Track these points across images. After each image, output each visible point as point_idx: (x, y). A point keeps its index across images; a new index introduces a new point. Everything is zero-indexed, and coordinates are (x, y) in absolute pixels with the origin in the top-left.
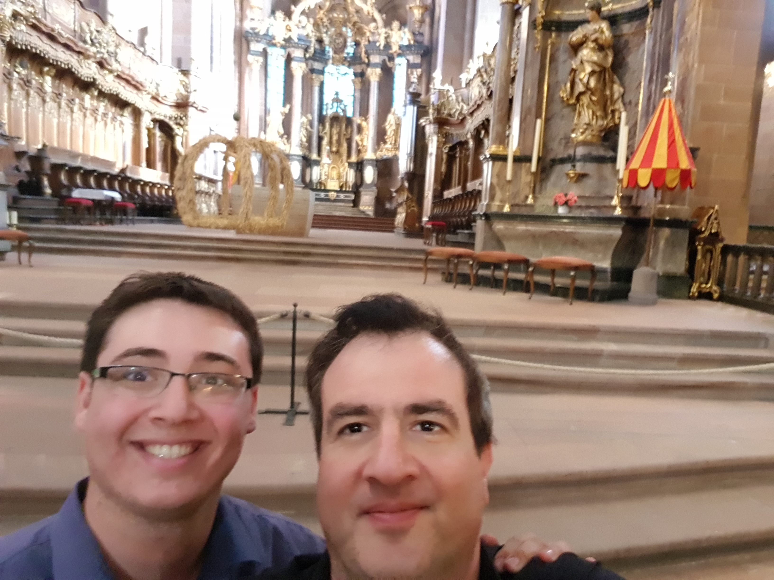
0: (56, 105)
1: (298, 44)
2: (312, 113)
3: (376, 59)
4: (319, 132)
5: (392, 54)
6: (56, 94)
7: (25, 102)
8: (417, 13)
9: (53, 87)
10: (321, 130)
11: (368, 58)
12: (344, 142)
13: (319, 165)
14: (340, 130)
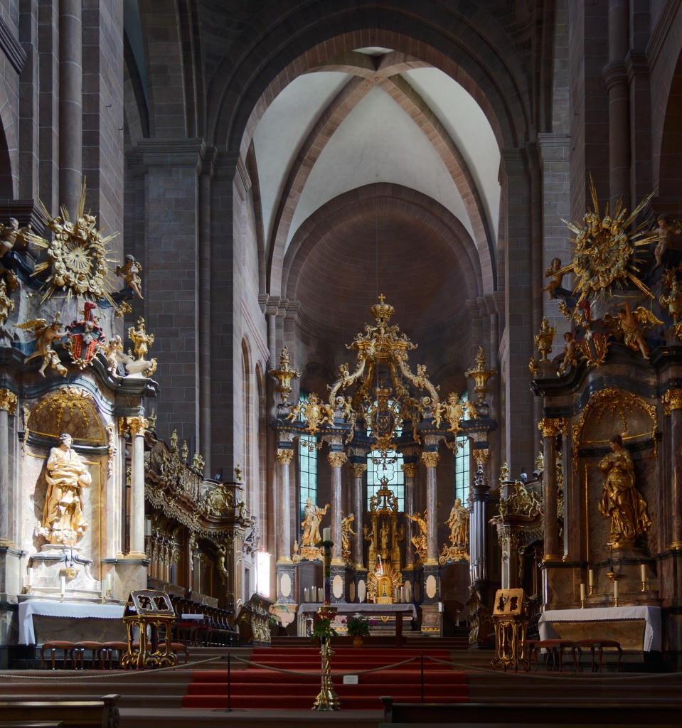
1: (336, 430)
2: (354, 512)
3: (432, 440)
4: (363, 536)
5: (451, 432)
8: (480, 382)
10: (365, 532)
11: (421, 439)
12: (397, 545)
13: (365, 579)
14: (390, 531)
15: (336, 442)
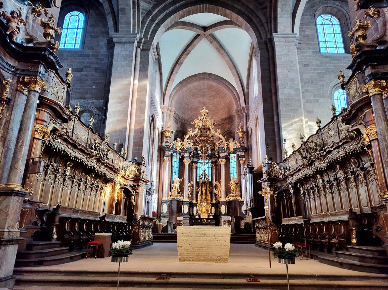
0: (71, 182)
1: (187, 151)
3: (222, 155)
4: (196, 190)
5: (230, 152)
6: (72, 176)
7: (53, 181)
8: (240, 135)
9: (71, 172)
11: (219, 155)
12: (209, 194)
13: (196, 206)
14: (206, 188)
15: (187, 155)
